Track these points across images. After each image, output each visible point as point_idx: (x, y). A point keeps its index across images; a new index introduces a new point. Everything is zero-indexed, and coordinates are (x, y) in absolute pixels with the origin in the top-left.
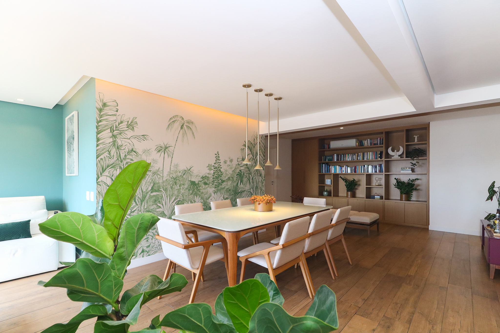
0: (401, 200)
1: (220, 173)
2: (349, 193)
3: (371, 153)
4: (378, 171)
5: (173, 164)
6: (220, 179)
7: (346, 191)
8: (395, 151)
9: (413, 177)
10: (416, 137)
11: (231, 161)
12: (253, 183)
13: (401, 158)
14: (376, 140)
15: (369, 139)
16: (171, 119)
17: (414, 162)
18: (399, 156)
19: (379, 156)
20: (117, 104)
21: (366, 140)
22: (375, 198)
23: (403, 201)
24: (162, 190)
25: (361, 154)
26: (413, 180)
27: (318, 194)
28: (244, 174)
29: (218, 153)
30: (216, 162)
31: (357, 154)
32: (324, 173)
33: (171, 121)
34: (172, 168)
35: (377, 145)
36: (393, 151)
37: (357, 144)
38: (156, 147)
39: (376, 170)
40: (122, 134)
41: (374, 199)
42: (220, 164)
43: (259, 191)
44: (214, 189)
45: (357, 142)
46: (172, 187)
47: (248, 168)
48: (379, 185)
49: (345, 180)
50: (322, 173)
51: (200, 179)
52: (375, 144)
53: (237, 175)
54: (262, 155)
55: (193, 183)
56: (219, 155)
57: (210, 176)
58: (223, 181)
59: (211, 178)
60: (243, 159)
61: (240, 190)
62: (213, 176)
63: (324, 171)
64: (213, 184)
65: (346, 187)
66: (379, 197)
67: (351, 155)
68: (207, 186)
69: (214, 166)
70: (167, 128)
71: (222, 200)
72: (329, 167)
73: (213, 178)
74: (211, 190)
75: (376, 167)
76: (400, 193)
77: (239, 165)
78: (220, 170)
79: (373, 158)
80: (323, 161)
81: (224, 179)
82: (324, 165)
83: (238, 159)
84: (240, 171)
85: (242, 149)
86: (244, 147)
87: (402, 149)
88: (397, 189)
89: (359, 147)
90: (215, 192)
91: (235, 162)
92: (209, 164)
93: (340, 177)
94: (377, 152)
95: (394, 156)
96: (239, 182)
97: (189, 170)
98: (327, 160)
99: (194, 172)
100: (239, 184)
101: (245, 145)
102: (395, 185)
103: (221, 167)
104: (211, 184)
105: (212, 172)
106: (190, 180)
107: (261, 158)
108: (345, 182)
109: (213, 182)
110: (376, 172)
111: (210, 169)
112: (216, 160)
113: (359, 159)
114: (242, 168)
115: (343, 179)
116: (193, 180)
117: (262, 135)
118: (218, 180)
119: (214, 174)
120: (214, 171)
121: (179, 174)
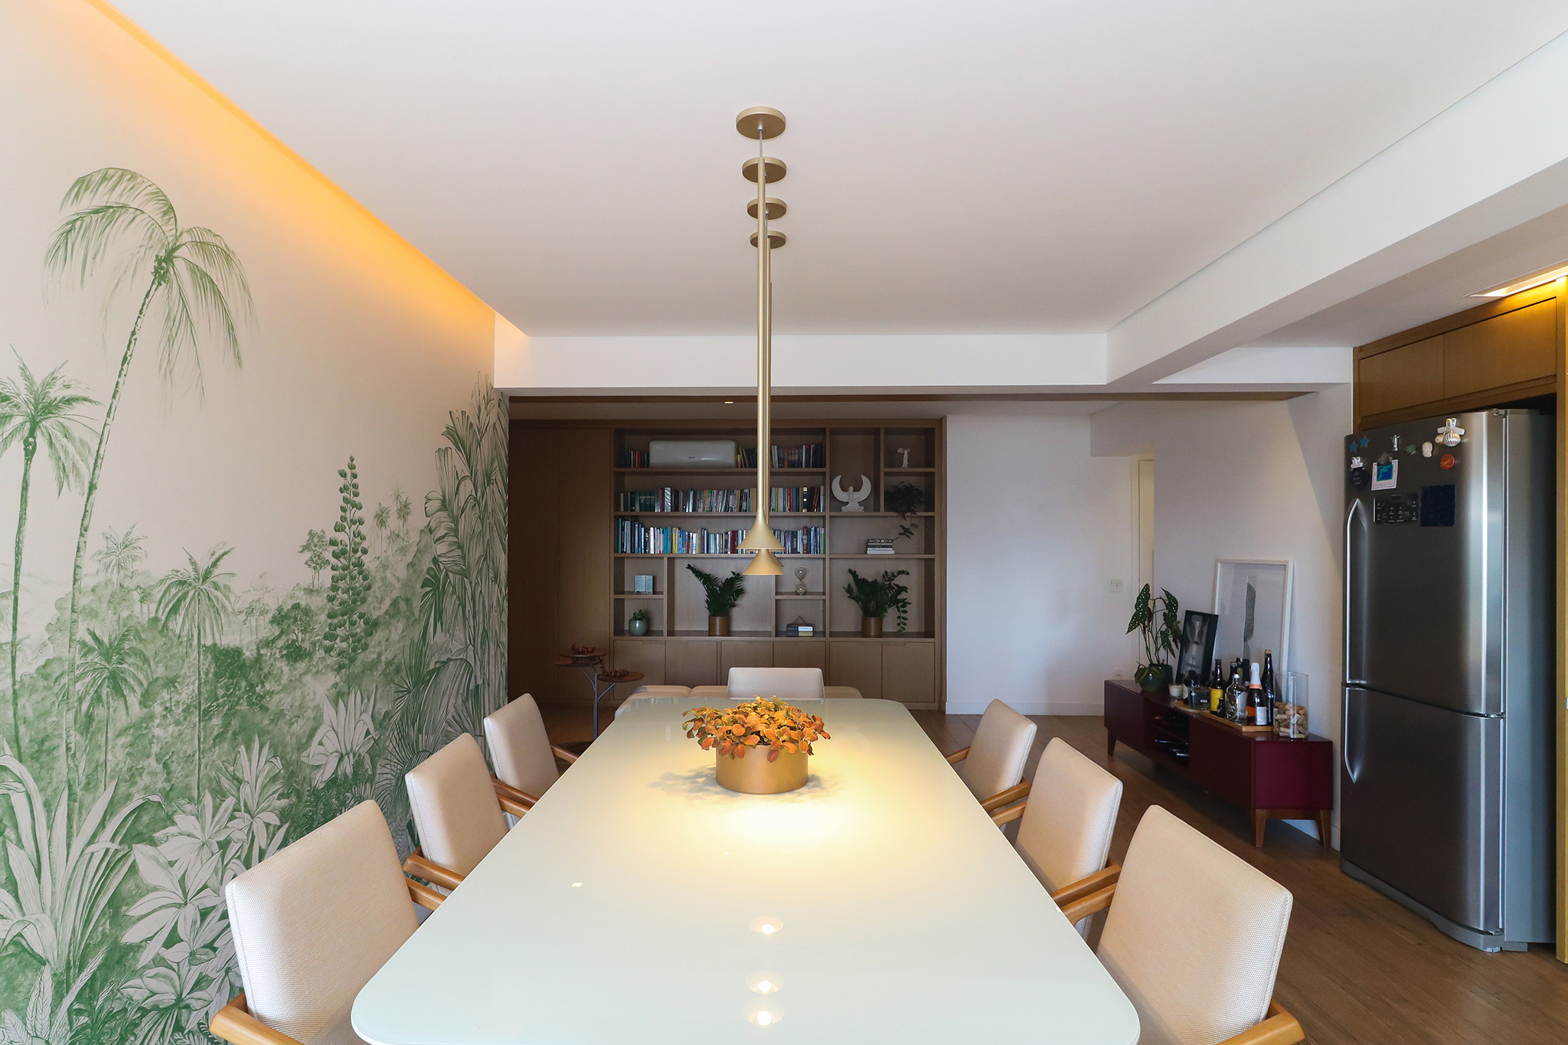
0: (864, 632)
1: (359, 582)
2: (717, 620)
3: (781, 490)
4: (800, 549)
5: (95, 542)
6: (361, 617)
7: (707, 613)
8: (851, 489)
9: (891, 567)
10: (906, 452)
11: (404, 511)
12: (474, 617)
13: (866, 510)
14: (797, 451)
15: (776, 447)
17: (906, 524)
18: (860, 503)
19: (805, 500)
22: (799, 633)
23: (869, 636)
26: (894, 576)
27: (613, 633)
28: (447, 576)
29: (352, 467)
30: (343, 519)
31: (738, 492)
32: (629, 551)
34: (89, 566)
35: (798, 467)
36: (844, 489)
37: (740, 458)
39: (794, 543)
41: (798, 636)
42: (362, 529)
43: (492, 653)
44: (332, 678)
45: (738, 453)
46: (90, 717)
47: (460, 547)
48: (805, 594)
49: (706, 579)
50: (623, 552)
51: (268, 631)
52: (792, 464)
53: (422, 587)
54: (501, 484)
55: (229, 662)
56: (355, 476)
57: (318, 602)
58: (372, 626)
59: (323, 617)
60: (444, 500)
61: (434, 660)
62: (331, 599)
63: (627, 548)
64: (328, 650)
65: (707, 602)
66: (810, 629)
67: (721, 493)
68: (301, 666)
69: (333, 543)
70: (54, 251)
71: (368, 733)
72: (647, 531)
73: (331, 616)
74: (319, 686)
75: (794, 535)
76: (861, 613)
77: (431, 531)
78: (359, 564)
79: (787, 508)
80: (622, 510)
81: (376, 614)
82: (627, 525)
83: (428, 500)
84: (435, 560)
85: (443, 452)
86: (447, 443)
87: (867, 486)
88: (853, 603)
89: (744, 470)
90: (338, 697)
91: (418, 520)
92: (311, 534)
93: (689, 567)
94: (797, 490)
95: (847, 503)
96: (432, 620)
97: (207, 575)
98: (637, 508)
99: (237, 586)
100: (431, 630)
101: (451, 433)
102: (849, 590)
103: (365, 544)
104: (321, 653)
105: (326, 576)
106: (209, 642)
107: (497, 497)
108: (704, 583)
109: (331, 636)
110: (794, 551)
111: (317, 563)
112: (343, 510)
113: (745, 509)
114: (441, 548)
115: (698, 573)
116: (228, 641)
117: (501, 392)
118: (353, 624)
119: (334, 588)
120: (334, 568)
121: (143, 612)
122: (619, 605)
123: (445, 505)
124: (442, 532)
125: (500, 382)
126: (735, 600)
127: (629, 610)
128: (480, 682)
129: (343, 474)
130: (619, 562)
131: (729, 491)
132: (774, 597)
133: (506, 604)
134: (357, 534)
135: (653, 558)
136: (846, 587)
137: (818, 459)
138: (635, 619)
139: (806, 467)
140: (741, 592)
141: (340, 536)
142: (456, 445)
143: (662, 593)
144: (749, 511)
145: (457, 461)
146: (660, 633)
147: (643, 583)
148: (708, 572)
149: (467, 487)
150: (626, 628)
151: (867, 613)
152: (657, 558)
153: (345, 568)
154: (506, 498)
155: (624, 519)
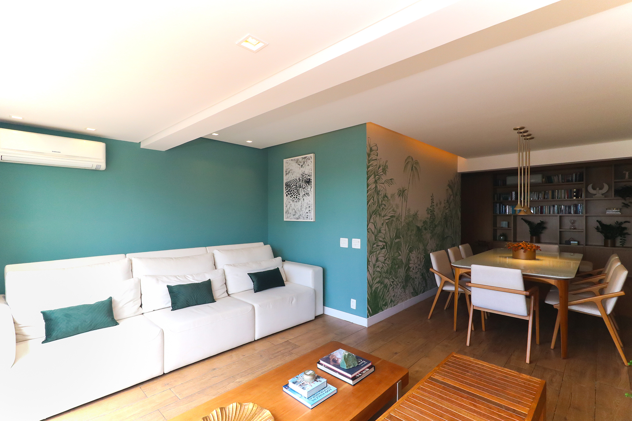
0: (606, 245)
1: (434, 217)
2: (534, 237)
3: (563, 191)
4: (572, 212)
5: (407, 208)
6: (434, 224)
7: (530, 235)
8: (598, 189)
9: (621, 220)
10: (627, 173)
11: (440, 203)
12: (454, 227)
13: (605, 197)
14: (570, 176)
15: (560, 175)
16: (406, 160)
17: (627, 202)
18: (603, 194)
19: (575, 194)
20: (377, 148)
21: (557, 176)
22: (571, 243)
23: (608, 247)
24: (401, 236)
25: (550, 193)
26: (622, 223)
27: (492, 238)
28: (448, 217)
29: (433, 195)
30: (431, 205)
31: (543, 192)
32: (498, 213)
33: (406, 163)
34: (407, 212)
35: (571, 182)
36: (594, 188)
37: (544, 180)
38: (398, 191)
39: (570, 210)
40: (380, 179)
41: (570, 245)
42: (434, 207)
43: (457, 237)
44: (430, 235)
45: (543, 178)
46: (407, 233)
47: (451, 211)
48: (575, 229)
49: (529, 223)
50: (496, 214)
51: (423, 224)
52: (568, 181)
53: (444, 219)
54: (459, 196)
55: (418, 229)
56: (433, 197)
57: (428, 220)
58: (436, 226)
59: (429, 223)
60: (447, 201)
61: (446, 235)
62: (430, 220)
63: (498, 212)
64: (430, 229)
65: (530, 231)
66: (576, 242)
67: (536, 193)
68: (426, 231)
69: (430, 210)
70: (404, 171)
71: (435, 247)
72: (505, 207)
73: (430, 223)
74: (429, 236)
75: (570, 207)
76: (604, 238)
77: (445, 207)
78: (434, 214)
79: (566, 197)
80: (496, 200)
81: (436, 224)
82: (498, 205)
83: (445, 200)
84: (446, 214)
85: (447, 190)
86: (448, 188)
87: (606, 187)
88: (599, 233)
89: (546, 184)
90: (431, 238)
91: (443, 205)
92: (427, 208)
93: (522, 219)
94: (571, 191)
95: (596, 194)
96: (445, 227)
97: (416, 214)
98: (502, 199)
99: (419, 216)
100: (445, 229)
101: (449, 185)
102: (597, 229)
103: (434, 210)
104: (429, 230)
105: (429, 216)
106: (416, 225)
107: (458, 198)
108: (528, 225)
109: (430, 227)
110: (570, 213)
111: (428, 213)
112: (431, 203)
113: (546, 198)
114: (447, 211)
115: (526, 221)
116: (418, 225)
117: (459, 173)
118: (433, 225)
119: (430, 218)
120: (430, 214)
121: (411, 219)
122: (495, 231)
123: (448, 202)
124: (447, 207)
125: (459, 171)
126: (542, 231)
127: (499, 233)
128: (455, 243)
129: (431, 197)
130: (495, 217)
131: (540, 192)
132: (559, 230)
133: (460, 225)
134: (434, 208)
135: (508, 215)
136: (596, 227)
137: (580, 178)
138: (501, 235)
139: (575, 181)
140: (545, 228)
141: (431, 208)
142: (450, 188)
143: (511, 227)
144: (548, 199)
145: (450, 191)
146: (511, 241)
147: (504, 224)
148: (530, 220)
149: (452, 197)
150: (498, 239)
151: (606, 238)
152: (509, 215)
153: (432, 214)
154: (460, 199)
155: (497, 203)
